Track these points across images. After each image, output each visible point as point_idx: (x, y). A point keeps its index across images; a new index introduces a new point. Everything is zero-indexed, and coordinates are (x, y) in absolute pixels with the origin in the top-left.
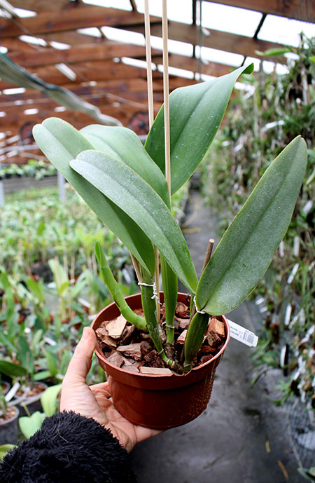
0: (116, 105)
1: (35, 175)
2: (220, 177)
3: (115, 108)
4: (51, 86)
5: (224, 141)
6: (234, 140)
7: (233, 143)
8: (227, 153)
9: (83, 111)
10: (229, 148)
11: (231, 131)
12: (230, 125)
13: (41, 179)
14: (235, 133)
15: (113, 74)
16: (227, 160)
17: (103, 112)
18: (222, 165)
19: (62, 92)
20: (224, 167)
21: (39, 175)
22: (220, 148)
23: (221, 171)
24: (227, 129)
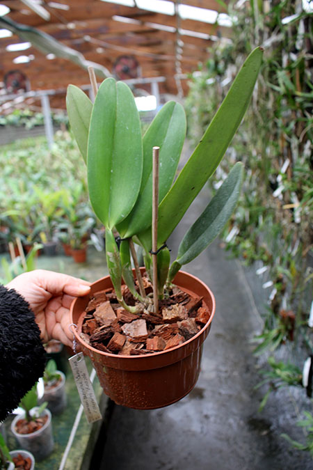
0: (100, 51)
1: (24, 125)
2: (205, 118)
3: (98, 54)
4: (23, 27)
5: (209, 78)
6: (221, 74)
7: (218, 78)
8: (212, 92)
9: (66, 58)
10: (213, 85)
11: (217, 63)
12: (215, 57)
13: (32, 129)
14: (221, 66)
15: (89, 12)
16: (212, 100)
17: (88, 59)
18: (207, 105)
19: (37, 34)
20: (209, 108)
21: (29, 124)
22: (204, 88)
23: (206, 112)
24: (212, 62)
